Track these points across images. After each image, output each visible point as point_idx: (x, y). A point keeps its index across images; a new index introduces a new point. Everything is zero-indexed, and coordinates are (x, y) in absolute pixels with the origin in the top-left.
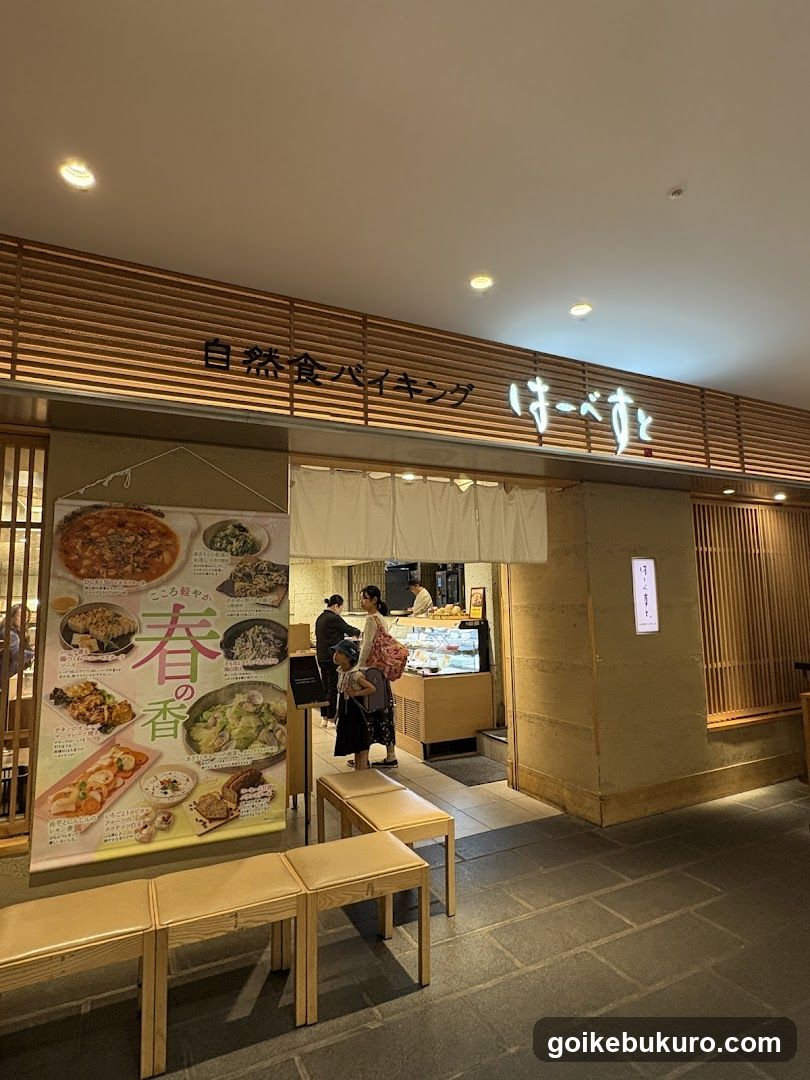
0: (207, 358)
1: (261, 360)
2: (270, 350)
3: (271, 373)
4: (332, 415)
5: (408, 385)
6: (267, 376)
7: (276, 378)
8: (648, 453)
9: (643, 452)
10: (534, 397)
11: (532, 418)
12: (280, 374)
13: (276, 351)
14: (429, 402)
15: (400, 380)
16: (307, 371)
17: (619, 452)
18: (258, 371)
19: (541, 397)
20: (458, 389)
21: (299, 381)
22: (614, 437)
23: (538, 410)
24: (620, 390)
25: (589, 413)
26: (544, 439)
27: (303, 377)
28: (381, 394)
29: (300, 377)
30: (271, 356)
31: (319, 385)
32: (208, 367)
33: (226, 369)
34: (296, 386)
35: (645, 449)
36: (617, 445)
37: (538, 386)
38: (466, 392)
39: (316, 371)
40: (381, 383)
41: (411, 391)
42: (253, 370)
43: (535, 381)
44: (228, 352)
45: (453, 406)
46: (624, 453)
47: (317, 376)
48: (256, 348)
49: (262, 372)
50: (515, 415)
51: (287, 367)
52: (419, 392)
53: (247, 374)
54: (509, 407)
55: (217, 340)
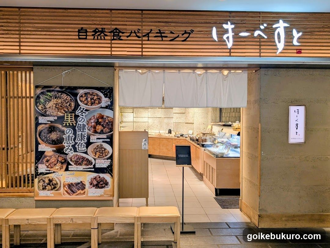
0: (79, 35)
1: (99, 33)
2: (102, 28)
3: (102, 38)
4: (128, 51)
5: (161, 35)
6: (101, 39)
7: (105, 39)
8: (299, 52)
9: (295, 51)
10: (226, 31)
11: (225, 41)
12: (106, 38)
13: (104, 29)
14: (171, 40)
15: (157, 33)
16: (117, 34)
17: (278, 53)
18: (98, 37)
19: (230, 31)
20: (186, 33)
21: (114, 39)
22: (276, 45)
23: (228, 38)
24: (281, 21)
25: (259, 35)
26: (232, 51)
27: (115, 38)
28: (148, 40)
29: (114, 38)
30: (103, 31)
31: (122, 40)
32: (80, 39)
33: (86, 39)
34: (113, 42)
35: (297, 50)
36: (277, 49)
37: (229, 26)
38: (190, 33)
39: (121, 34)
40: (149, 35)
41: (162, 37)
42: (96, 38)
43: (227, 24)
44: (86, 32)
45: (183, 41)
46: (281, 53)
47: (121, 37)
48: (97, 29)
49: (99, 38)
50: (215, 41)
51: (108, 34)
52: (166, 37)
53: (94, 39)
54: (212, 37)
55: (82, 28)
